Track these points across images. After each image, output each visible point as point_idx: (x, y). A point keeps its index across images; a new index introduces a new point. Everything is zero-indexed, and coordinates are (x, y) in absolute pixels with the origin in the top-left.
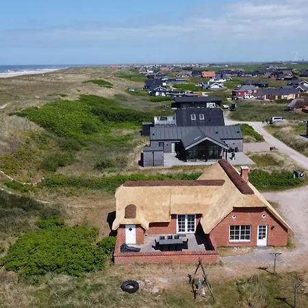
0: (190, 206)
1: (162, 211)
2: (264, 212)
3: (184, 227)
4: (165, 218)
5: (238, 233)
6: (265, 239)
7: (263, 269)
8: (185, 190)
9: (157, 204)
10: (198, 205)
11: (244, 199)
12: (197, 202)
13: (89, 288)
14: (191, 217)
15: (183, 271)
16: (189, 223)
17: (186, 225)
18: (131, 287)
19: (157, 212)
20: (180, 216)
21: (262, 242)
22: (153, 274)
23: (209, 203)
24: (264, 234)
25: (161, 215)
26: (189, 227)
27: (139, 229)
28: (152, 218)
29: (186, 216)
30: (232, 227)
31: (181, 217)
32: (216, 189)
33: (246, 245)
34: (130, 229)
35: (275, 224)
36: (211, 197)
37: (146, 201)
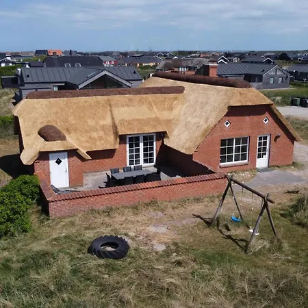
0: (147, 122)
1: (102, 133)
2: (267, 114)
3: (138, 156)
4: (109, 143)
5: (230, 150)
6: (266, 157)
7: (293, 192)
8: (130, 100)
9: (91, 122)
10: (157, 120)
11: (240, 94)
12: (154, 116)
13: (15, 266)
14: (148, 139)
15: (179, 211)
16: (145, 150)
17: (141, 153)
18: (109, 249)
19: (95, 135)
20: (131, 139)
21: (262, 163)
22: (133, 223)
23: (171, 118)
24: (265, 149)
25: (101, 138)
26: (145, 155)
27: (75, 159)
28: (88, 145)
29: (141, 139)
30: (223, 142)
31: (134, 141)
32: (176, 98)
33: (242, 168)
34: (59, 162)
35: (279, 132)
36: (171, 109)
37: (72, 120)
